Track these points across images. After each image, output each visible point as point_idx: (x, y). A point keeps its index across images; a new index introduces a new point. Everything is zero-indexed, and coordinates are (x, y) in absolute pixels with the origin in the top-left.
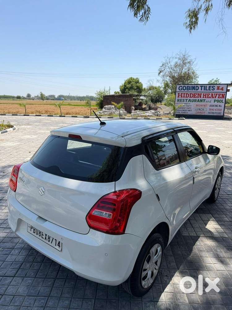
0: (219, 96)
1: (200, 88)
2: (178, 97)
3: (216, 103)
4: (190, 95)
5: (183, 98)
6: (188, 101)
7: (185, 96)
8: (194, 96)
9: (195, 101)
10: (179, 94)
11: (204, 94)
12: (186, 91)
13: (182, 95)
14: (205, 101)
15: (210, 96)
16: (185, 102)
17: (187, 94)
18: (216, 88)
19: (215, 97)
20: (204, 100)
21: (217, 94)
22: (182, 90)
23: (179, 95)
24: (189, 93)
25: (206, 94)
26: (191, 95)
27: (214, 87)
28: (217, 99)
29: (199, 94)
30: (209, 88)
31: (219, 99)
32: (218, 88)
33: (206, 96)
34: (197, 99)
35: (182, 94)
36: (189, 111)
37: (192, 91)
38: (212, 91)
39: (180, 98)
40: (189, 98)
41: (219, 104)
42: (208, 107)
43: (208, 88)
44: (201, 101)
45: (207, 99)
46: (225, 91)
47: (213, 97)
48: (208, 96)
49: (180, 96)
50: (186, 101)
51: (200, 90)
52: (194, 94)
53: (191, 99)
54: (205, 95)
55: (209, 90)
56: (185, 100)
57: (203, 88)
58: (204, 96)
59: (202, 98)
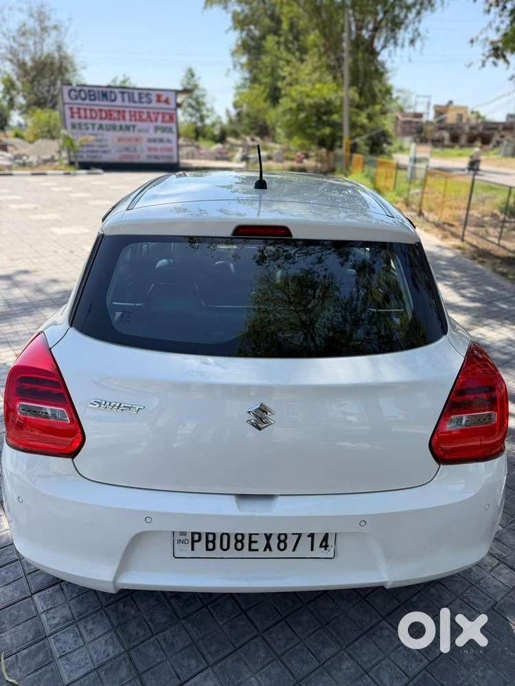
0: (163, 117)
1: (119, 96)
2: (72, 117)
3: (159, 135)
4: (99, 113)
5: (84, 121)
6: (96, 127)
7: (88, 115)
8: (109, 115)
9: (114, 128)
10: (71, 109)
11: (130, 112)
12: (87, 101)
13: (79, 113)
14: (136, 128)
15: (144, 116)
16: (90, 131)
17: (91, 110)
18: (154, 98)
19: (156, 120)
20: (134, 126)
21: (158, 113)
22: (76, 99)
23: (72, 113)
24: (96, 108)
25: (135, 112)
26: (101, 114)
27: (150, 94)
28: (159, 124)
29: (119, 112)
30: (140, 98)
31: (166, 125)
32: (159, 100)
33: (135, 116)
34: (118, 123)
35: (79, 109)
36: (104, 152)
37: (101, 103)
38: (145, 105)
39: (77, 121)
40: (97, 121)
41: (165, 136)
42: (145, 144)
43: (136, 98)
44: (128, 128)
45: (140, 125)
46: (173, 105)
47: (151, 121)
48: (140, 116)
49: (76, 115)
50: (93, 128)
51: (119, 102)
52: (110, 111)
53: (104, 122)
54: (133, 113)
55: (141, 102)
56: (90, 127)
57: (126, 96)
58: (131, 116)
59: (127, 122)
